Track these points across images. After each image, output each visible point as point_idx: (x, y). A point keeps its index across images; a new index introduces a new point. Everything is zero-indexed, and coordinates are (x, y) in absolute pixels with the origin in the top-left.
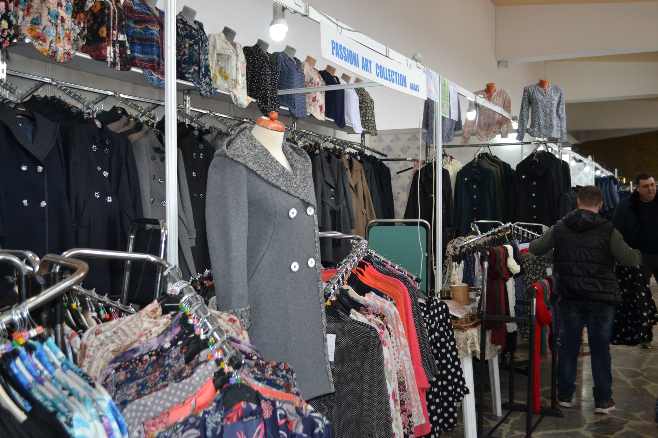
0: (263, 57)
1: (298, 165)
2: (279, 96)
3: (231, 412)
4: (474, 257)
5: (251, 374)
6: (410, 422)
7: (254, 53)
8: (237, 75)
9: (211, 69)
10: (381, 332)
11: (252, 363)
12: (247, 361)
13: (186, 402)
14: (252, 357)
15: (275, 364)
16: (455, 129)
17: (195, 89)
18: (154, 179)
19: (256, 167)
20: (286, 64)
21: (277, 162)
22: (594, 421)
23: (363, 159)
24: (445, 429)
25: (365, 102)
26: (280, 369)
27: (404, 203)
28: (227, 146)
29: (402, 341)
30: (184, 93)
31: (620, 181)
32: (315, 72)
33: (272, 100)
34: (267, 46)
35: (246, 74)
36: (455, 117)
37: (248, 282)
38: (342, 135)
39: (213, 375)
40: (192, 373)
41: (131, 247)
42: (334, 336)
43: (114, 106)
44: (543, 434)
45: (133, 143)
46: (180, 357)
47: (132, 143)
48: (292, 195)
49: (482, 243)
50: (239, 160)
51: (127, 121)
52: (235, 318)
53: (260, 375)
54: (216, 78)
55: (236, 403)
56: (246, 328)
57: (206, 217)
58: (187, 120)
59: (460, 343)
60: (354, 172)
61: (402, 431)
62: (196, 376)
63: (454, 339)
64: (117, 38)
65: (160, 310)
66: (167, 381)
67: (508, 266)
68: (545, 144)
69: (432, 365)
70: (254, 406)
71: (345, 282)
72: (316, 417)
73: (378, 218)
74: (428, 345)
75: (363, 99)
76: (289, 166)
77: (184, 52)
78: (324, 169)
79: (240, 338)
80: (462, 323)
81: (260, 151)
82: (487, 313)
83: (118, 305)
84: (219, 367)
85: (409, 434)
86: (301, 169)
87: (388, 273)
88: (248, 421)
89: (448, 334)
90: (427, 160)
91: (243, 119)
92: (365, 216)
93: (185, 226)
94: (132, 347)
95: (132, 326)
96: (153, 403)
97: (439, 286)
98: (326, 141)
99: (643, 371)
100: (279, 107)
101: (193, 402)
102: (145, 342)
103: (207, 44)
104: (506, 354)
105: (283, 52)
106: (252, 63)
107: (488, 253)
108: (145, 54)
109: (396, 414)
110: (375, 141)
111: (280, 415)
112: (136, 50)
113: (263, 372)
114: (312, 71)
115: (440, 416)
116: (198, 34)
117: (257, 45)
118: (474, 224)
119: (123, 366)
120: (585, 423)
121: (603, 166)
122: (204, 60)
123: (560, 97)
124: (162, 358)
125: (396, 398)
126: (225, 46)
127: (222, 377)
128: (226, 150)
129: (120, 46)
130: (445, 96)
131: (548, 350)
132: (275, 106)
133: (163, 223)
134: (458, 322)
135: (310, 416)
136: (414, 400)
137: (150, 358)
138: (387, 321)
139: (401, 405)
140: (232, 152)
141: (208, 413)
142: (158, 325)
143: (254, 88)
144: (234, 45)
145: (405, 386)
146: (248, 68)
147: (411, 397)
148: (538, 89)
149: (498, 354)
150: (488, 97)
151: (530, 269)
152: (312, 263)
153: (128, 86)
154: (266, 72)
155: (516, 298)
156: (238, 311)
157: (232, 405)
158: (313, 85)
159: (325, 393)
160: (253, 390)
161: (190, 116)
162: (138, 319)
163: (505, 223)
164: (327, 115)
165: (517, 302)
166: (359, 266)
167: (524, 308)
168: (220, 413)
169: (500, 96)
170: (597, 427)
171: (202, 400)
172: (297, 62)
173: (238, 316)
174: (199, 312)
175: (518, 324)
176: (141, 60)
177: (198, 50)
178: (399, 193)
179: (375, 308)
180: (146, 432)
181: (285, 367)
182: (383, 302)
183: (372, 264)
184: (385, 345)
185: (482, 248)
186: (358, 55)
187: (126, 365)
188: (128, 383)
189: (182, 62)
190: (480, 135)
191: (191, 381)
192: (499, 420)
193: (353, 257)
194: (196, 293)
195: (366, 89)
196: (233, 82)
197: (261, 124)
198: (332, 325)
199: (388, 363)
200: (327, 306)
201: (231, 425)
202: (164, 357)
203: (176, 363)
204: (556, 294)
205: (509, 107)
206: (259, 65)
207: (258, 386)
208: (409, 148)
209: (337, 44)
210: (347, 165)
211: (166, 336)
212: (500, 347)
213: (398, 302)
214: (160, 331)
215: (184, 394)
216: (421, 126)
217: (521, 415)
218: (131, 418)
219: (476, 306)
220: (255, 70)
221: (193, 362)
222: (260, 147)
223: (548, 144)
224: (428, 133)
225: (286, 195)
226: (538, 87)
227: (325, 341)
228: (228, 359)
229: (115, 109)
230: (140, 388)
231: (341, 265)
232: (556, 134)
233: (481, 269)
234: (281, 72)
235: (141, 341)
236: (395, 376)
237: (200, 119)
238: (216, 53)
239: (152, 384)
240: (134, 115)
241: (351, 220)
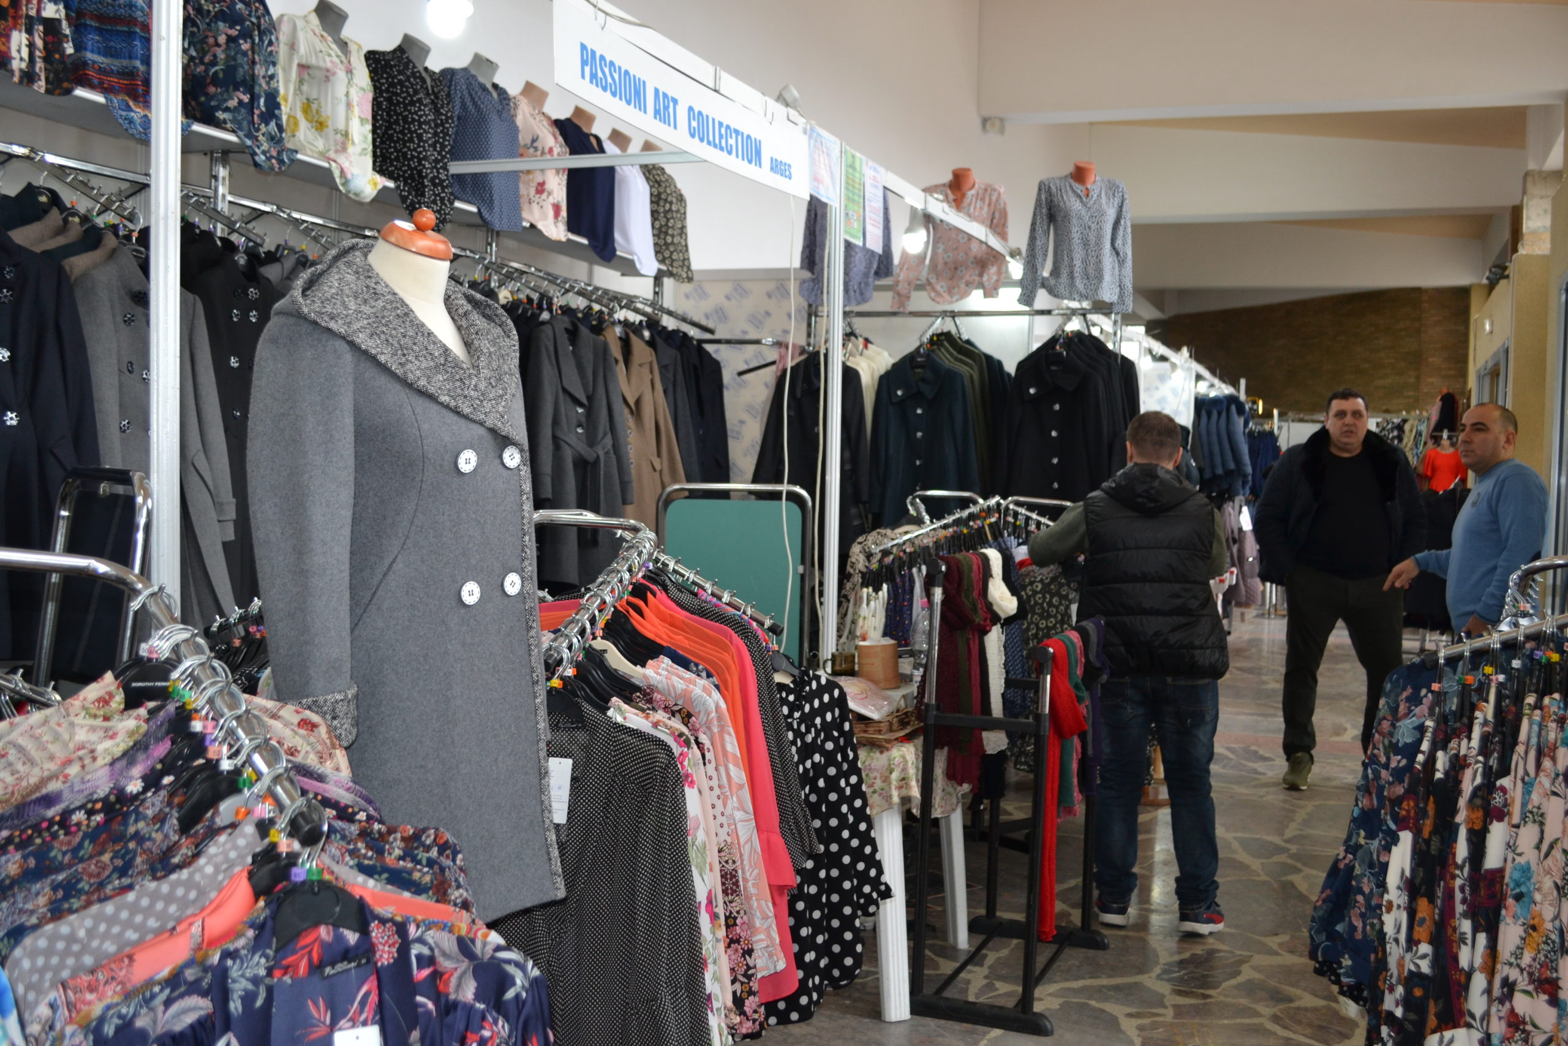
0: (415, 78)
1: (485, 345)
2: (453, 176)
3: (294, 952)
4: (911, 576)
5: (347, 858)
6: (749, 968)
7: (391, 67)
8: (347, 120)
9: (283, 103)
10: (681, 754)
11: (354, 829)
12: (339, 824)
13: (178, 929)
14: (355, 814)
15: (411, 832)
16: (877, 274)
17: (240, 149)
18: (130, 372)
19: (377, 346)
20: (473, 99)
21: (430, 334)
22: (1177, 958)
23: (656, 337)
24: (834, 982)
25: (666, 201)
26: (423, 845)
27: (753, 446)
28: (304, 291)
29: (732, 774)
30: (212, 159)
31: (1251, 409)
32: (545, 123)
33: (435, 185)
34: (425, 51)
35: (370, 118)
36: (875, 245)
37: (352, 632)
38: (608, 279)
39: (249, 860)
40: (196, 856)
41: (60, 540)
42: (568, 763)
43: (29, 185)
44: (1061, 989)
45: (76, 280)
46: (166, 815)
47: (73, 279)
48: (466, 417)
49: (931, 545)
50: (332, 325)
51: (61, 223)
52: (315, 718)
53: (370, 859)
54: (296, 124)
55: (305, 930)
56: (346, 744)
57: (248, 466)
58: (219, 226)
59: (875, 778)
60: (635, 368)
61: (729, 989)
62: (207, 864)
63: (860, 770)
64: (39, 11)
65: (119, 698)
66: (131, 876)
67: (990, 599)
68: (1084, 315)
69: (805, 832)
70: (352, 937)
71: (599, 633)
72: (509, 962)
73: (689, 480)
74: (795, 783)
75: (659, 194)
76: (463, 345)
77: (215, 56)
78: (561, 359)
79: (327, 768)
80: (880, 732)
81: (389, 307)
82: (938, 708)
83: (17, 685)
84: (267, 841)
85: (745, 995)
86: (490, 353)
87: (703, 612)
88: (339, 973)
89: (845, 757)
90: (809, 345)
91: (364, 228)
92: (657, 475)
93: (209, 490)
94: (44, 791)
95: (45, 738)
96: (90, 933)
97: (829, 645)
98: (567, 291)
99: (1288, 841)
100: (452, 203)
101: (196, 929)
102: (76, 780)
103: (273, 38)
104: (982, 803)
105: (465, 70)
106: (387, 91)
107: (944, 568)
108: (112, 56)
109: (714, 948)
110: (687, 296)
111: (419, 957)
112: (90, 43)
113: (380, 852)
114: (538, 118)
115: (823, 950)
116: (251, 12)
117: (400, 49)
118: (914, 498)
119: (17, 840)
120: (1157, 963)
121: (1213, 372)
122: (264, 77)
123: (1121, 207)
124: (120, 818)
125: (716, 910)
126: (319, 45)
127: (272, 865)
128: (301, 300)
129: (46, 33)
130: (854, 194)
131: (1077, 795)
132: (442, 199)
133: (142, 479)
134: (871, 729)
135: (492, 957)
136: (758, 913)
137: (88, 819)
138: (697, 726)
139: (728, 926)
140: (317, 306)
141: (233, 955)
142: (112, 737)
143: (392, 153)
144: (343, 45)
145: (737, 881)
146: (376, 104)
147: (751, 908)
148: (1071, 187)
149: (963, 805)
150: (955, 200)
151: (1036, 603)
152: (513, 584)
153: (69, 134)
154: (420, 116)
155: (1007, 673)
156: (325, 701)
157: (298, 935)
158: (539, 153)
159: (541, 902)
160: (350, 896)
161: (228, 218)
162: (62, 720)
163: (985, 498)
164: (572, 227)
165: (1009, 683)
166: (633, 593)
167: (1024, 698)
168: (264, 955)
169: (983, 199)
170: (1183, 972)
171: (219, 923)
172: (499, 95)
173: (323, 715)
174: (219, 702)
175: (1010, 735)
176: (102, 71)
177: (250, 53)
178: (742, 422)
179: (670, 695)
180: (70, 1006)
181: (435, 839)
182: (689, 681)
183: (665, 589)
184: (692, 784)
185: (930, 555)
186: (644, 82)
187: (24, 836)
188: (29, 881)
189: (208, 81)
190: (934, 289)
191: (191, 875)
192: (963, 958)
193: (619, 571)
194: (213, 655)
195: (669, 170)
196: (339, 136)
197: (393, 240)
198: (564, 737)
199: (698, 828)
200: (550, 692)
201: (291, 985)
202: (126, 816)
203: (157, 831)
204: (1098, 665)
205: (1004, 225)
206: (405, 98)
207: (364, 887)
208: (768, 314)
209: (593, 52)
210: (616, 351)
211: (132, 762)
212: (966, 787)
213: (725, 682)
214: (118, 751)
215: (173, 909)
216: (797, 263)
217: (1012, 946)
218: (33, 970)
219: (912, 692)
220: (395, 110)
221: (200, 828)
222: (389, 297)
223: (1089, 317)
224: (813, 280)
225: (452, 418)
226: (1072, 181)
227: (543, 773)
228: (287, 820)
229: (30, 191)
230: (60, 894)
231: (588, 590)
232: (1108, 294)
233: (927, 605)
234: (459, 118)
235: (66, 776)
236: (713, 857)
237: (250, 226)
238: (296, 62)
239: (91, 885)
240: (82, 210)
241: (625, 485)
